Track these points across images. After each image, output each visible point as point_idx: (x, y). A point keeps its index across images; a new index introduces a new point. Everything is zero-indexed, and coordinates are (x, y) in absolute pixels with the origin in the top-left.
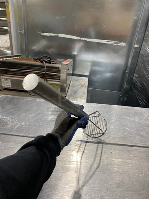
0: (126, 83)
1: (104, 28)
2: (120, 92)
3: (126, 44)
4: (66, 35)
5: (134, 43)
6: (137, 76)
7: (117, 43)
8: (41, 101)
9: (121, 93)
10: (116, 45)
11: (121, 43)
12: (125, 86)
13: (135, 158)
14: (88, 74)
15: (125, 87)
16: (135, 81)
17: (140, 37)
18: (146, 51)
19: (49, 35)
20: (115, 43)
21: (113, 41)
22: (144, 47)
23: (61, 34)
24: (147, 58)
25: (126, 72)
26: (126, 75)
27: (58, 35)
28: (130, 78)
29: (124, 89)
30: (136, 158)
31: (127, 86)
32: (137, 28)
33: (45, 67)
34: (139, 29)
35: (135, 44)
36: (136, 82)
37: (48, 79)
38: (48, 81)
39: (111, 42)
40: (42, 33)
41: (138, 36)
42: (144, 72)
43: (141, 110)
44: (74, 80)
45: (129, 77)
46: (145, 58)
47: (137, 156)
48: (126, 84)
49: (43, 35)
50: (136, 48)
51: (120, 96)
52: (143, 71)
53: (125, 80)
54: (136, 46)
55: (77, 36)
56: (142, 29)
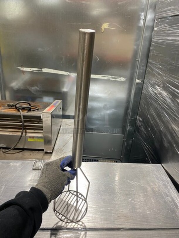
0: (129, 125)
1: (98, 61)
2: (123, 135)
3: (126, 79)
4: (53, 70)
5: (135, 77)
6: (140, 119)
7: (115, 78)
8: (17, 164)
10: (114, 81)
11: (120, 78)
15: (128, 129)
16: (138, 125)
17: (141, 71)
18: (148, 90)
19: (30, 70)
20: (112, 78)
21: (110, 76)
22: (146, 85)
23: (45, 69)
24: (151, 100)
25: (128, 111)
26: (129, 115)
27: (42, 70)
28: (133, 119)
29: (127, 131)
32: (137, 61)
33: (22, 117)
34: (139, 61)
35: (136, 79)
36: (140, 126)
37: (28, 131)
39: (107, 77)
40: (21, 68)
41: (139, 70)
42: (149, 116)
43: (147, 167)
44: (65, 125)
45: (131, 117)
46: (149, 99)
48: (129, 126)
49: (23, 70)
50: (137, 83)
51: (124, 140)
52: (147, 114)
53: (128, 121)
54: (138, 81)
55: (65, 71)
56: (143, 62)
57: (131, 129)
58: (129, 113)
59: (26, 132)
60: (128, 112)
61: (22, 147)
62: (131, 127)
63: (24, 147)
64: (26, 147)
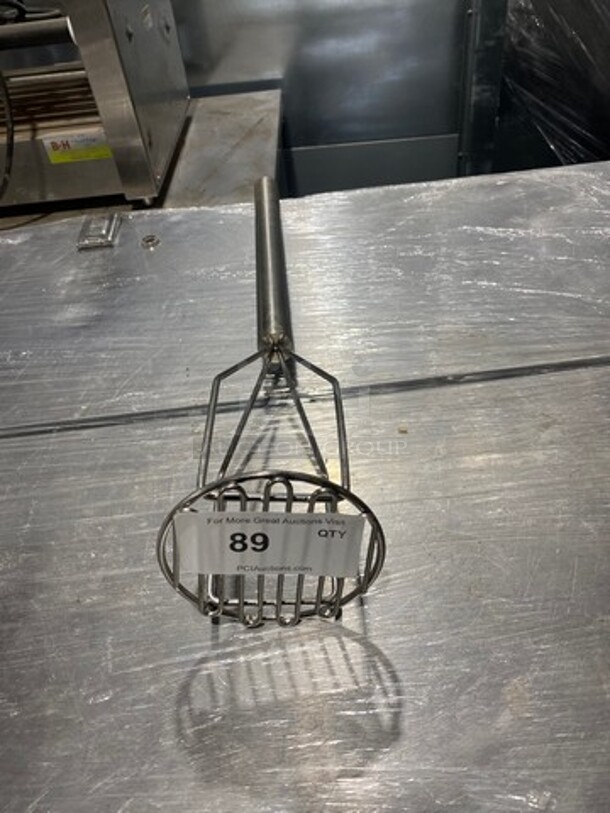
0: (474, 78)
2: (456, 135)
8: (10, 242)
9: (460, 138)
12: (475, 93)
13: (545, 436)
14: (276, 73)
15: (474, 98)
25: (470, 11)
28: (491, 43)
30: (548, 431)
31: (484, 91)
36: (523, 42)
37: (41, 125)
38: (40, 132)
43: (561, 176)
44: (208, 115)
45: (485, 37)
47: (555, 422)
48: (480, 82)
51: (460, 158)
53: (472, 60)
57: (487, 94)
58: (474, 17)
59: (34, 130)
60: (470, 15)
61: (35, 198)
62: (486, 87)
63: (43, 197)
64: (51, 197)
